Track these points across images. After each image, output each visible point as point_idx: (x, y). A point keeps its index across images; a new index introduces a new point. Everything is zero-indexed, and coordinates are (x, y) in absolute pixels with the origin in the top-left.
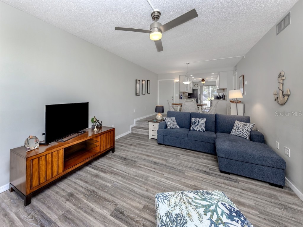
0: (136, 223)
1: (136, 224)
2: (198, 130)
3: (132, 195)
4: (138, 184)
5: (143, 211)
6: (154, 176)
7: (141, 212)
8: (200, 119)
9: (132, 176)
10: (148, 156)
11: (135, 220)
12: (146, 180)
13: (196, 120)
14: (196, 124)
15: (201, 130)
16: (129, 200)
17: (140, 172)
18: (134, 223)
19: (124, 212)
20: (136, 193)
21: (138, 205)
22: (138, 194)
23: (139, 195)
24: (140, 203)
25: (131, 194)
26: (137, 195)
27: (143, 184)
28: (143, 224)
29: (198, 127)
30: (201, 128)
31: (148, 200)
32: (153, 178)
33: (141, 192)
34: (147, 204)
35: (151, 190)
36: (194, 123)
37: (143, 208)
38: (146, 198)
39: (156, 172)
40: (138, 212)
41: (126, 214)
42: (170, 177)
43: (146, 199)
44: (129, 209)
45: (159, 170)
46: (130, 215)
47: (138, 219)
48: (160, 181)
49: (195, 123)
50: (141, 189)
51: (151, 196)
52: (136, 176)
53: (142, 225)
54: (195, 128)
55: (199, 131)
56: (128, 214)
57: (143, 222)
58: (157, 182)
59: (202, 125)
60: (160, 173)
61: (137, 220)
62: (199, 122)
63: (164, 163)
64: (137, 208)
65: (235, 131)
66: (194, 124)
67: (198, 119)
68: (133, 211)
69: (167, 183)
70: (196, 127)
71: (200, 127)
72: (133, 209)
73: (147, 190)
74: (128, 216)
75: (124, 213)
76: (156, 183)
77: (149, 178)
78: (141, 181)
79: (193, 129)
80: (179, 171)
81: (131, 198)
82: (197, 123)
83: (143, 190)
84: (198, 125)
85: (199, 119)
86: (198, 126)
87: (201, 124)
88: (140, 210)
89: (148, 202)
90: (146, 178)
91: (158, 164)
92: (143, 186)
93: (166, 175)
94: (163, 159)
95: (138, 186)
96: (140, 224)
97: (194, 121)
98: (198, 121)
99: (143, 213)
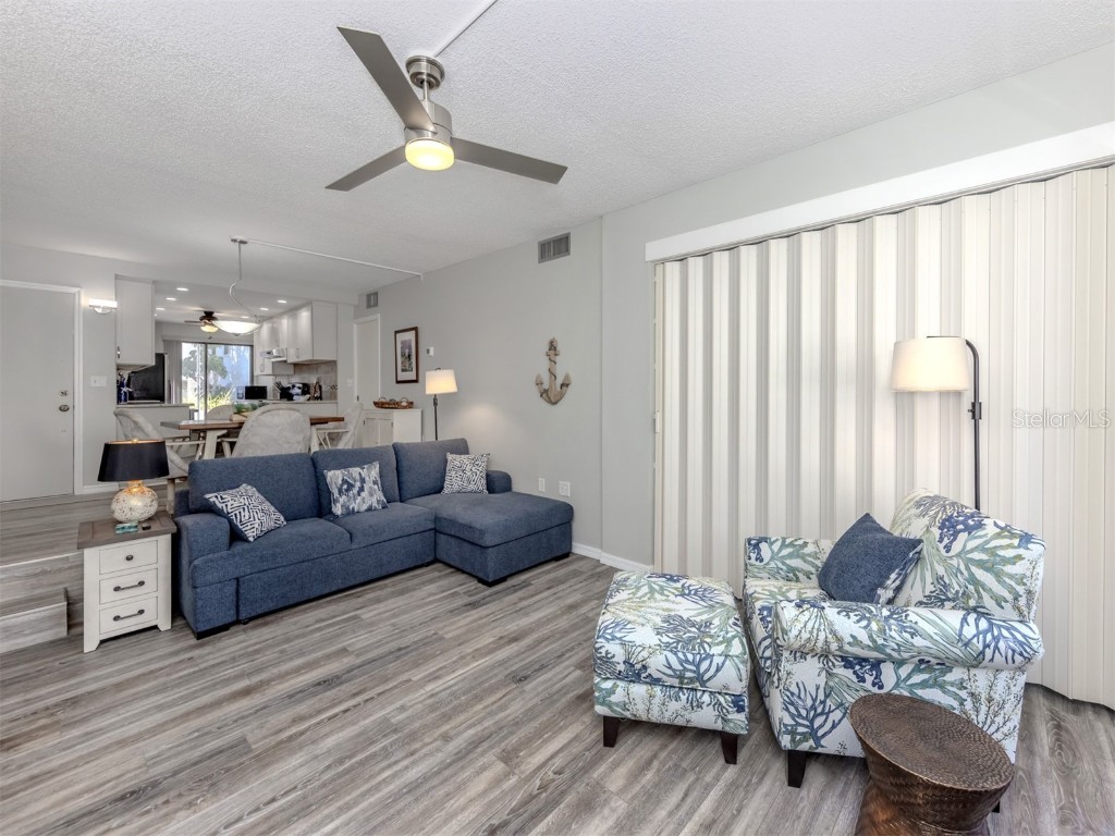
0: (545, 791)
1: (549, 791)
2: (365, 507)
3: (433, 787)
4: (396, 762)
5: (518, 765)
6: (398, 704)
7: (516, 771)
8: (363, 469)
9: (326, 776)
10: (247, 692)
11: (536, 792)
12: (395, 731)
13: (351, 476)
14: (355, 490)
15: (375, 504)
16: (452, 802)
17: (330, 742)
18: (544, 795)
19: (493, 822)
20: (438, 773)
21: (488, 775)
22: (445, 768)
23: (450, 765)
24: (484, 769)
25: (428, 791)
26: (447, 773)
27: (408, 743)
28: (555, 773)
29: (363, 499)
30: (374, 500)
31: (485, 745)
32: (403, 708)
33: (440, 756)
34: (497, 750)
35: (453, 728)
36: (345, 487)
37: (506, 763)
38: (476, 747)
39: (379, 694)
40: (513, 780)
41: (505, 817)
42: (435, 669)
43: (479, 750)
44: (490, 804)
45: (378, 685)
46: (514, 803)
47: (538, 782)
48: (432, 695)
49: (351, 487)
50: (425, 755)
51: (476, 734)
52: (341, 761)
53: (557, 776)
54: (354, 505)
55: (370, 509)
56: (507, 812)
57: (550, 773)
58: (430, 706)
59: (376, 487)
60: (395, 687)
61: (537, 787)
62: (363, 481)
63: (348, 661)
64: (497, 782)
65: (453, 482)
66: (347, 490)
67: (355, 471)
68: (505, 794)
69: (450, 683)
70: (359, 499)
71: (371, 495)
72: (497, 792)
73: (446, 738)
74: (513, 811)
75: (495, 822)
76: (433, 708)
77: (394, 721)
78: (385, 748)
79: (348, 508)
80: (425, 642)
81: (447, 795)
82: (358, 484)
83: (438, 750)
84: (362, 489)
85: (358, 469)
86: (363, 494)
87: (371, 484)
88: (507, 775)
89: (491, 747)
90: (386, 728)
91: (337, 677)
92: (417, 745)
93: (417, 675)
94: (329, 657)
95: (405, 763)
96: (553, 780)
97: (345, 482)
98: (358, 477)
99: (522, 768)
